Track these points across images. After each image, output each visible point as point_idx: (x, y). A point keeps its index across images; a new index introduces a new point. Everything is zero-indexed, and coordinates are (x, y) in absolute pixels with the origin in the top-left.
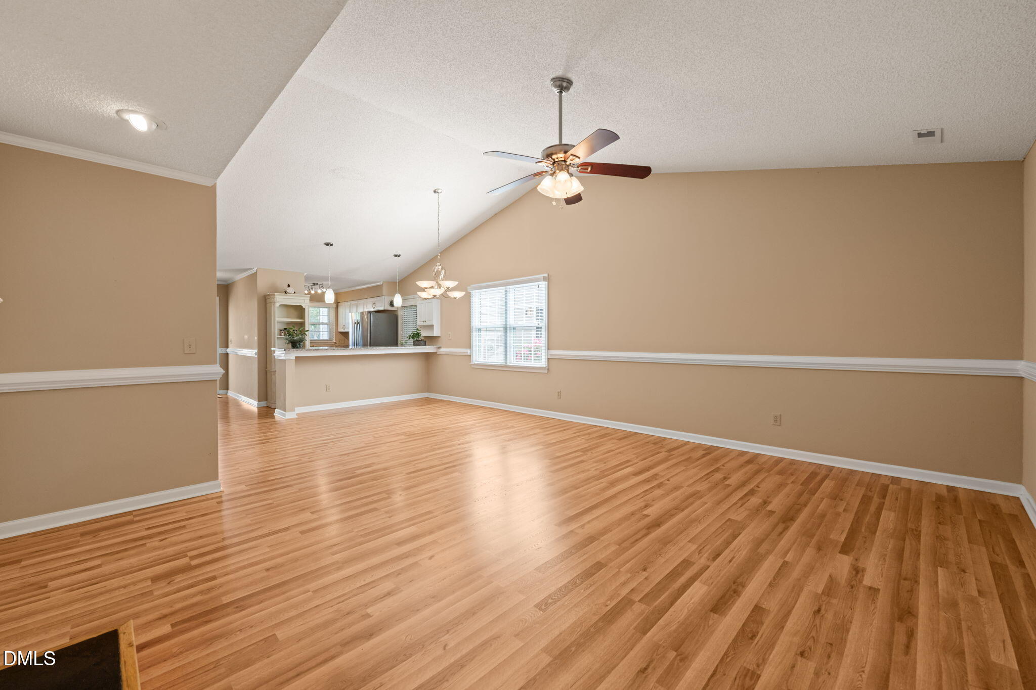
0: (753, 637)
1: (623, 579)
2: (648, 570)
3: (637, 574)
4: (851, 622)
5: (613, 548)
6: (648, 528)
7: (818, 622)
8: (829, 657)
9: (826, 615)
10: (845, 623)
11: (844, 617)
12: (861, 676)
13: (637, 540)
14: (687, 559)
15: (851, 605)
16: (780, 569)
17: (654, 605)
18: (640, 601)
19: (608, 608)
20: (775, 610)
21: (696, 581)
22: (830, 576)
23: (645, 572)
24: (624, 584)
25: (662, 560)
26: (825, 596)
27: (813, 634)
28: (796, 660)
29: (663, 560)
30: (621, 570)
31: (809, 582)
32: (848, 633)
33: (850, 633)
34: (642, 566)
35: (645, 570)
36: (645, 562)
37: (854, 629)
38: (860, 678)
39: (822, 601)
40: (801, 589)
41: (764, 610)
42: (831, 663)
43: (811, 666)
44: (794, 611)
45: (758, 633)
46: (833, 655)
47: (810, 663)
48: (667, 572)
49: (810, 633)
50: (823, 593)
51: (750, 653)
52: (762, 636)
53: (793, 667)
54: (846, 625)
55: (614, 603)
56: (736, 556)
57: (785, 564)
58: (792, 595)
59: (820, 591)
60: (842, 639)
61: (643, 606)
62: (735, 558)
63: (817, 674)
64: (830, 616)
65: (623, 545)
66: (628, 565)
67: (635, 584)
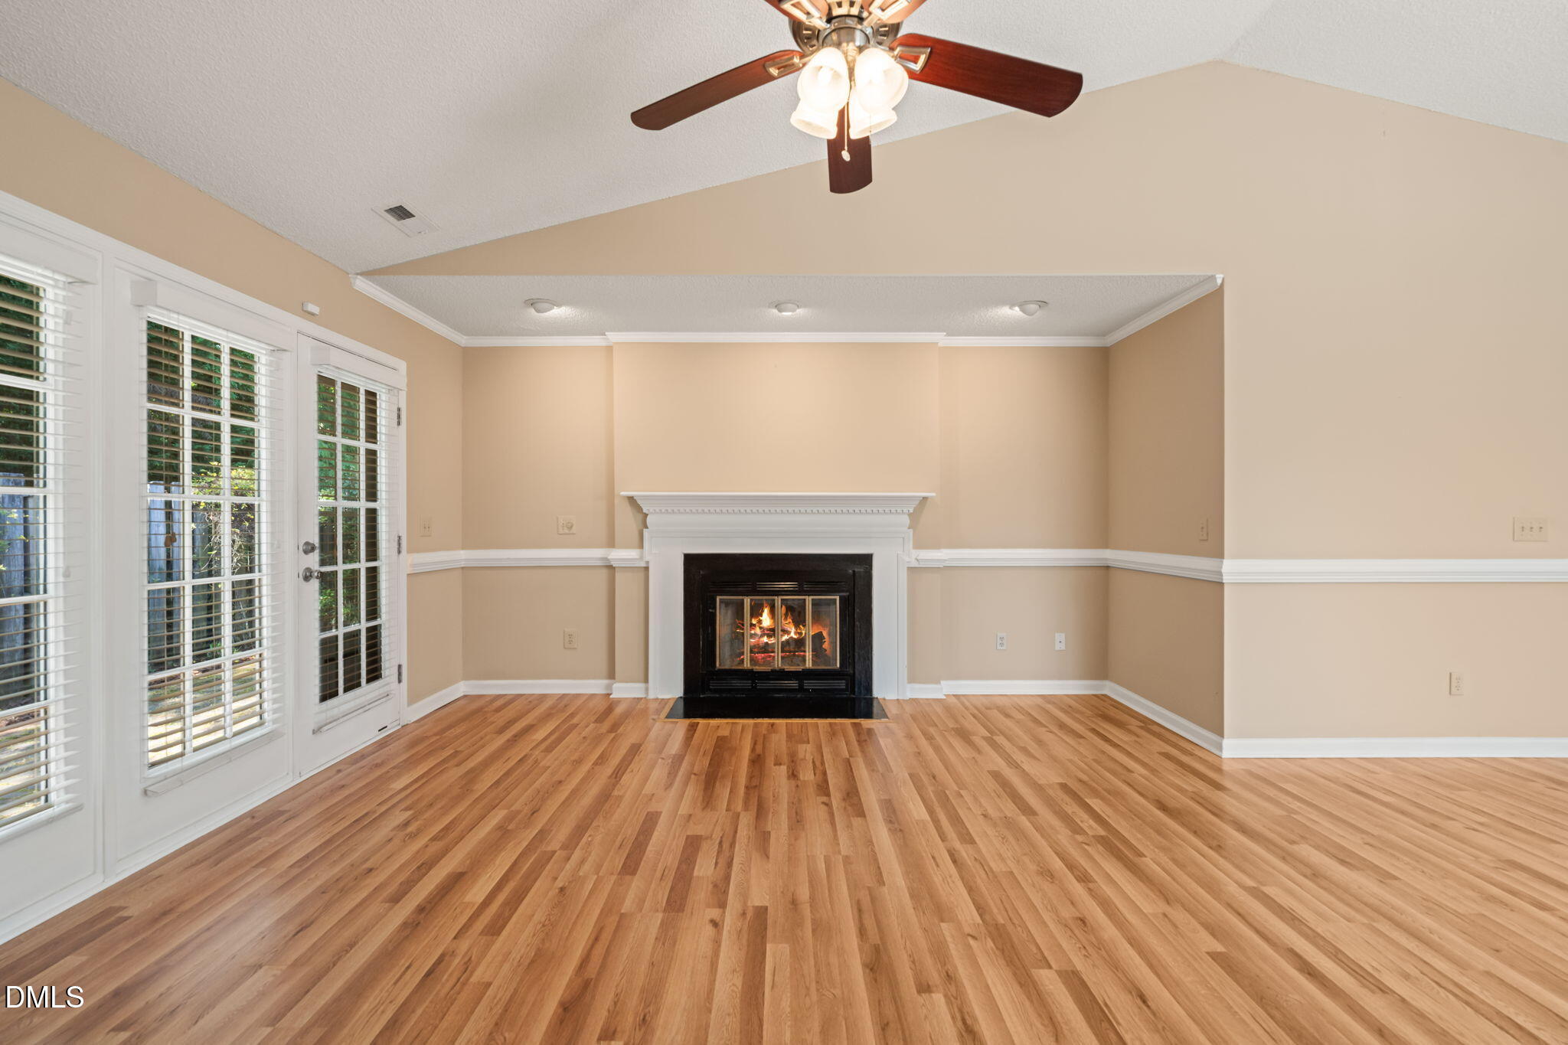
1: (586, 867)
2: (557, 891)
3: (571, 880)
5: (628, 905)
6: (586, 984)
13: (597, 939)
14: (495, 937)
17: (536, 855)
18: (555, 852)
19: (587, 835)
21: (482, 903)
23: (560, 886)
24: (583, 861)
25: (540, 916)
29: (536, 918)
30: (596, 876)
34: (567, 894)
35: (562, 889)
36: (565, 902)
48: (525, 902)
55: (584, 840)
61: (549, 848)
62: (392, 982)
65: (614, 919)
66: (589, 886)
67: (568, 866)
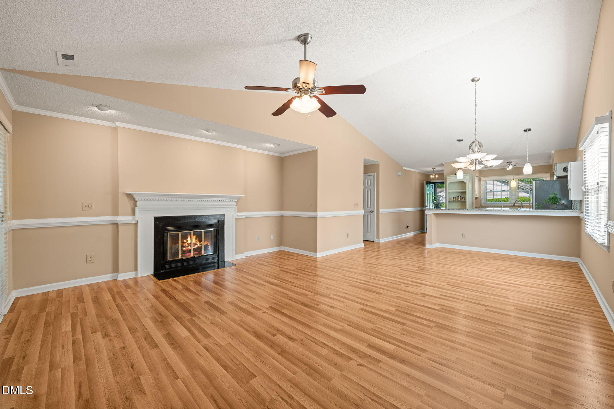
0: (145, 339)
4: (113, 375)
7: (128, 362)
8: (114, 354)
9: (127, 368)
10: (116, 372)
11: (119, 375)
12: (98, 358)
15: (119, 384)
16: (173, 370)
20: (149, 351)
22: (145, 393)
26: (136, 377)
27: (126, 357)
28: (124, 345)
31: (151, 377)
32: (112, 369)
33: (111, 370)
37: (110, 372)
38: (98, 357)
39: (135, 373)
40: (151, 370)
41: (153, 348)
42: (111, 353)
43: (118, 347)
44: (142, 357)
45: (145, 341)
46: (112, 356)
47: (119, 347)
49: (127, 356)
50: (139, 378)
51: (141, 335)
52: (143, 341)
53: (123, 343)
54: (115, 372)
56: (202, 358)
57: (177, 377)
58: (151, 363)
59: (141, 377)
60: (113, 364)
63: (114, 347)
64: (125, 369)
